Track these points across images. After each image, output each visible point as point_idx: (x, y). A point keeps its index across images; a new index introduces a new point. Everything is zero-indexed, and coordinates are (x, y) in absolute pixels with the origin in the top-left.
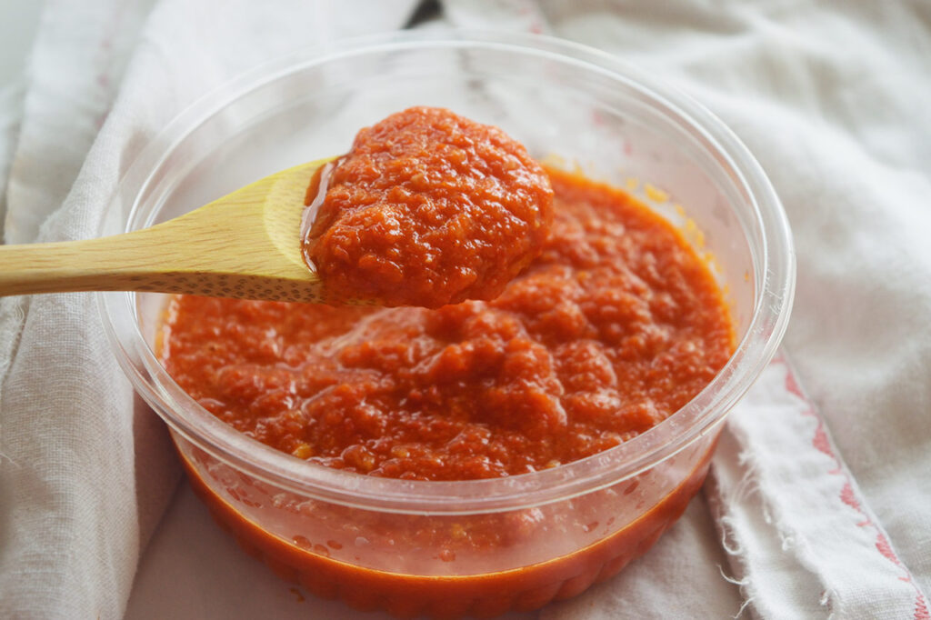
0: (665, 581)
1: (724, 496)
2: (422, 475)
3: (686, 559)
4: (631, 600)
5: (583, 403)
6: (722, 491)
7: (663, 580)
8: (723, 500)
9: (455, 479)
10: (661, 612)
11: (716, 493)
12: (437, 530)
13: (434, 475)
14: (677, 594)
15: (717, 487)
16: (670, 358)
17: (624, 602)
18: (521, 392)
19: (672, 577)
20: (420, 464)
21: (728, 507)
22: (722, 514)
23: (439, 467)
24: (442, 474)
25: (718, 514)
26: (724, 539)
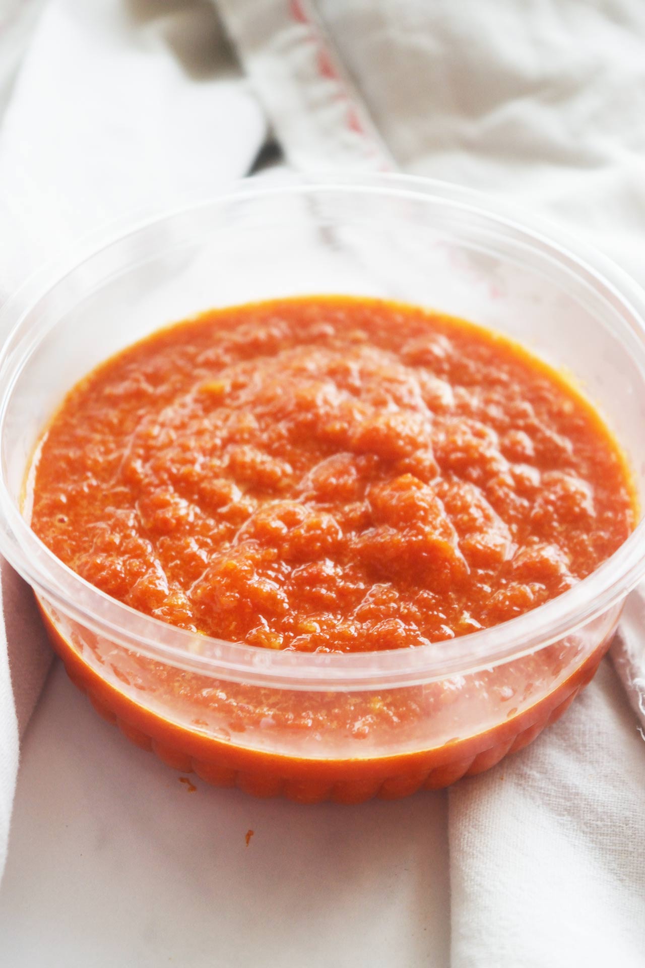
0: (578, 752)
1: (633, 656)
2: (336, 649)
3: (598, 725)
4: (544, 772)
5: (480, 547)
6: (630, 652)
7: (574, 748)
8: (632, 662)
9: (371, 649)
10: (577, 783)
11: (623, 653)
12: (355, 705)
13: (348, 648)
14: (591, 762)
15: (625, 648)
16: (552, 497)
17: (535, 774)
18: (420, 537)
19: (584, 745)
20: (334, 636)
21: (639, 668)
22: (633, 676)
23: (352, 638)
24: (355, 645)
25: (629, 677)
26: (640, 702)
